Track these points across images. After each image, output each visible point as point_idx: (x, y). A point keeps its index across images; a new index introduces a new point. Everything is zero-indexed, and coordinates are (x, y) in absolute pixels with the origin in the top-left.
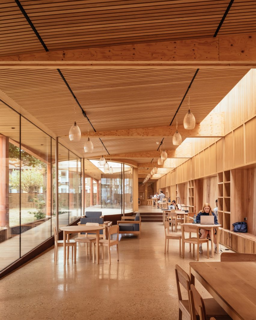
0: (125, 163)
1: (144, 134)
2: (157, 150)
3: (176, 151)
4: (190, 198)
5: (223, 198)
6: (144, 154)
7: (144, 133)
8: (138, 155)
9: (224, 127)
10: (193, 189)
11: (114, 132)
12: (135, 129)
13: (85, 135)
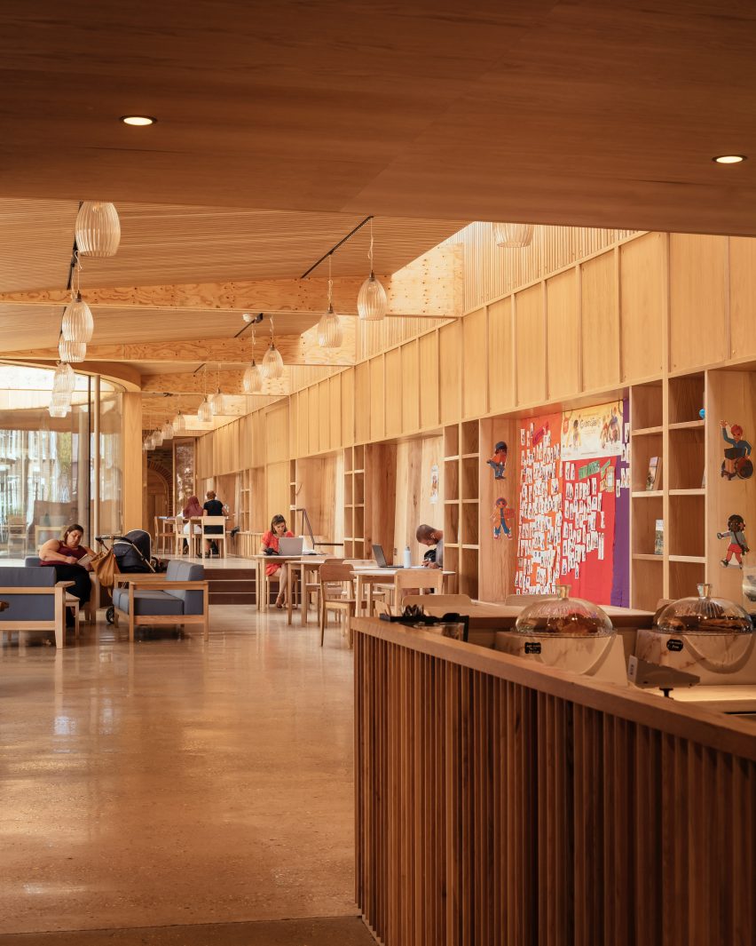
0: (102, 376)
1: (222, 303)
2: (236, 336)
3: (301, 341)
4: (348, 510)
5: (457, 505)
6: (187, 346)
7: (220, 298)
8: (165, 351)
9: (461, 289)
10: (359, 478)
11: (127, 293)
12: (195, 285)
13: (33, 297)
